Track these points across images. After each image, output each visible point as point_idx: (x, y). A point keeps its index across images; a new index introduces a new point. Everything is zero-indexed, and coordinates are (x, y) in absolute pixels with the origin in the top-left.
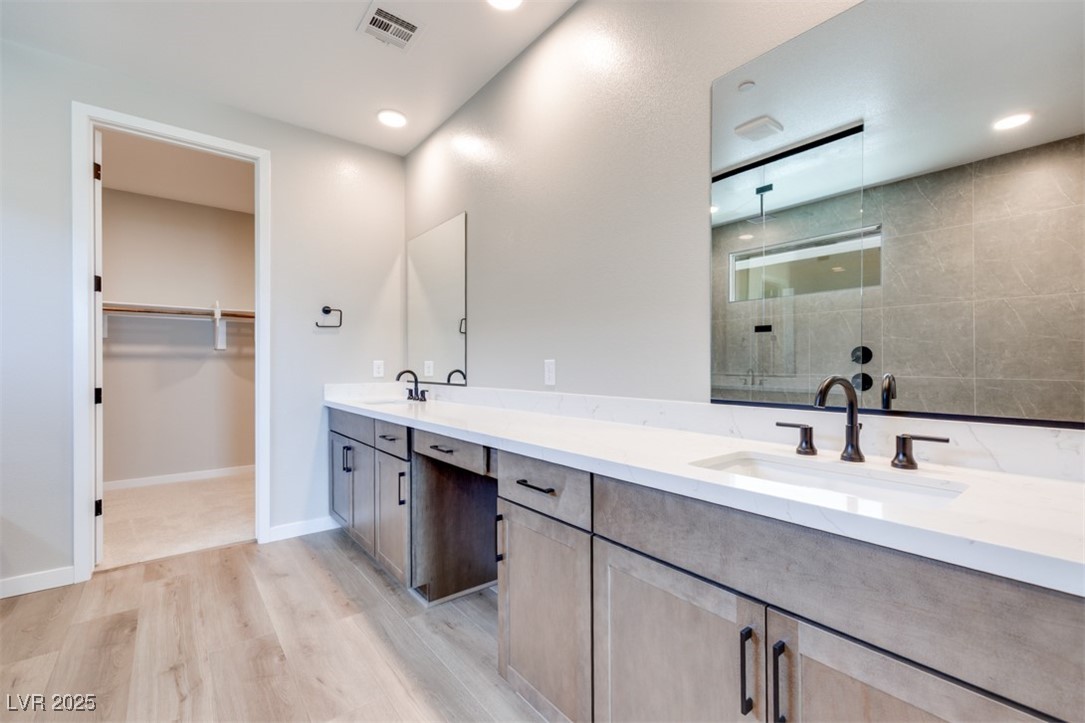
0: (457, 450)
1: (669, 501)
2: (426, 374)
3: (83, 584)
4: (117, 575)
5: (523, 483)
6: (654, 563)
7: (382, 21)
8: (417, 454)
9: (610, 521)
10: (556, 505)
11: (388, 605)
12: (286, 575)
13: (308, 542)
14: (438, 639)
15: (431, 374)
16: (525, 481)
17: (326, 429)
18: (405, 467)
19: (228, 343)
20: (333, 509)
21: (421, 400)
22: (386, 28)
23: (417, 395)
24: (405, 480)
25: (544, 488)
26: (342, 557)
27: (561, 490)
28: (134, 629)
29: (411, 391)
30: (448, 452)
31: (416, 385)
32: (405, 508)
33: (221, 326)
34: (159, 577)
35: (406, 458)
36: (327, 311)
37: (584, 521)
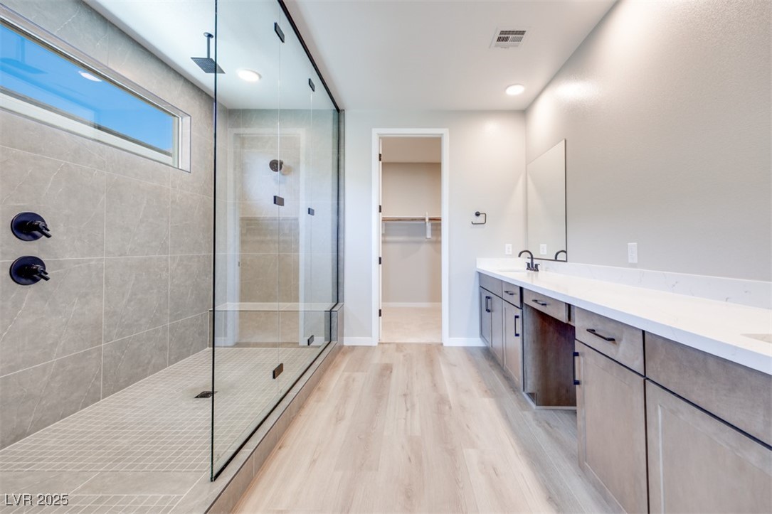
0: (549, 305)
1: (711, 362)
2: (541, 253)
3: (375, 347)
4: (386, 346)
5: (592, 331)
6: (698, 411)
7: (504, 37)
8: (526, 305)
9: (659, 369)
10: (617, 351)
11: (510, 399)
12: (455, 366)
13: (468, 350)
14: (540, 430)
15: (545, 253)
16: (594, 331)
17: (478, 286)
18: (519, 312)
19: (432, 235)
20: (482, 334)
21: (535, 270)
22: (506, 39)
23: (532, 267)
24: (519, 321)
25: (606, 337)
26: (485, 364)
27: (620, 340)
28: (391, 372)
29: (528, 264)
30: (543, 305)
31: (532, 261)
32: (519, 339)
33: (429, 225)
34: (402, 351)
35: (519, 306)
36: (478, 214)
37: (637, 365)
